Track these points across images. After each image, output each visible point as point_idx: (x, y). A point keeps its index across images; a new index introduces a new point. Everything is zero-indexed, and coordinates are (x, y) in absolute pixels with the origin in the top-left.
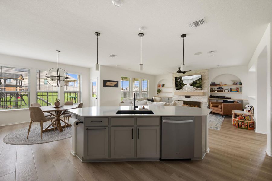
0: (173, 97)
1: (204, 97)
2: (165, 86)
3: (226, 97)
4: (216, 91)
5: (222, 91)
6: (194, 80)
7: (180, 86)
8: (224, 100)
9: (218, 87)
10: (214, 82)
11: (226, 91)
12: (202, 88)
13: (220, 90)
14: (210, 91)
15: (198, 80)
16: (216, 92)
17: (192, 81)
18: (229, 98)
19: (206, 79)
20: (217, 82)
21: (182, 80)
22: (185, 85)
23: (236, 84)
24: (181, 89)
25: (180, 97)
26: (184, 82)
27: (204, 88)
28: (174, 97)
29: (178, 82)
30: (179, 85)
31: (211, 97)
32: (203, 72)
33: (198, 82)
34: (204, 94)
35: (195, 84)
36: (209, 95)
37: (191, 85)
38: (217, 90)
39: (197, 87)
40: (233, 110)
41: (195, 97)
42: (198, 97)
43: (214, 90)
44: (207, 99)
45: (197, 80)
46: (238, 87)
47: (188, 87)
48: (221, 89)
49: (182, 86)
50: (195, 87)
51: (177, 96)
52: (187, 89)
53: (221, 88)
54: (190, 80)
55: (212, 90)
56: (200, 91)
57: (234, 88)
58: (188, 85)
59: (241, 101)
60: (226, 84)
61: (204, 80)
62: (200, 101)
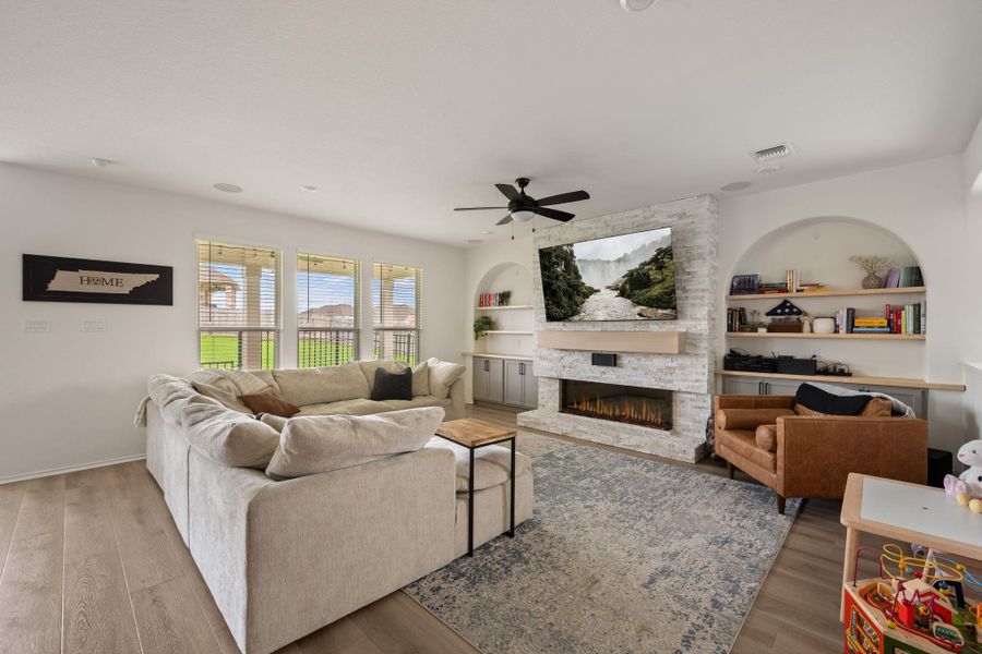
0: (537, 361)
1: (686, 361)
2: (512, 299)
3: (820, 366)
4: (762, 325)
5: (798, 328)
6: (634, 265)
7: (570, 298)
8: (804, 388)
9: (773, 300)
10: (748, 271)
11: (823, 326)
12: (674, 308)
13: (788, 318)
14: (730, 329)
15: (655, 260)
16: (762, 331)
17: (624, 270)
18: (842, 373)
19: (701, 257)
20: (768, 273)
21: (577, 263)
22: (592, 291)
23: (884, 284)
24: (576, 318)
25: (569, 359)
26: (589, 278)
27: (689, 311)
28: (542, 358)
29: (557, 278)
30: (566, 293)
31: (734, 361)
32: (682, 216)
33: (654, 275)
34: (687, 344)
35: (641, 289)
36: (723, 351)
37: (623, 293)
38: (768, 320)
39: (654, 303)
40: (852, 476)
41: (643, 361)
42: (659, 362)
43: (749, 318)
44: (705, 378)
45: (650, 263)
46: (894, 302)
47: (605, 304)
48: (791, 313)
49: (578, 299)
50: (639, 304)
51: (556, 354)
52: (601, 316)
53: (792, 307)
54: (613, 266)
55: (738, 321)
56: (669, 327)
57: (873, 304)
58: (604, 291)
59: (919, 393)
60: (821, 283)
61: (689, 260)
62: (669, 387)
